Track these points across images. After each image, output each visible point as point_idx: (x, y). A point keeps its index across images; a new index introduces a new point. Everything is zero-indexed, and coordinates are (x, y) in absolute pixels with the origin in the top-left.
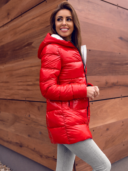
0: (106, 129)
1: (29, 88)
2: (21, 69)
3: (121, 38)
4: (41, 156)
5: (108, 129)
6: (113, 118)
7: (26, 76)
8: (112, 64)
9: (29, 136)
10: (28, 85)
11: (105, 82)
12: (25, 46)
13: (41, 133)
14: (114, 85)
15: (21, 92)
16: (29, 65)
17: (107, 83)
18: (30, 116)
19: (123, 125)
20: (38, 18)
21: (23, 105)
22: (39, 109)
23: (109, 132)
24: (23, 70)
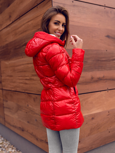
0: (91, 118)
1: (27, 82)
2: (21, 65)
3: (108, 36)
4: (37, 139)
5: (93, 118)
6: (98, 109)
7: (25, 71)
8: (99, 60)
9: (28, 122)
10: (26, 79)
11: (90, 77)
12: (23, 46)
13: (36, 120)
14: (100, 80)
15: (21, 85)
16: (26, 63)
17: (92, 78)
18: (28, 105)
19: (109, 115)
20: (32, 22)
21: (23, 96)
22: (34, 100)
23: (94, 121)
24: (23, 66)
